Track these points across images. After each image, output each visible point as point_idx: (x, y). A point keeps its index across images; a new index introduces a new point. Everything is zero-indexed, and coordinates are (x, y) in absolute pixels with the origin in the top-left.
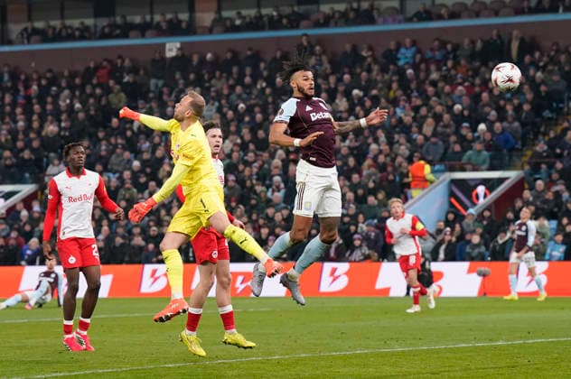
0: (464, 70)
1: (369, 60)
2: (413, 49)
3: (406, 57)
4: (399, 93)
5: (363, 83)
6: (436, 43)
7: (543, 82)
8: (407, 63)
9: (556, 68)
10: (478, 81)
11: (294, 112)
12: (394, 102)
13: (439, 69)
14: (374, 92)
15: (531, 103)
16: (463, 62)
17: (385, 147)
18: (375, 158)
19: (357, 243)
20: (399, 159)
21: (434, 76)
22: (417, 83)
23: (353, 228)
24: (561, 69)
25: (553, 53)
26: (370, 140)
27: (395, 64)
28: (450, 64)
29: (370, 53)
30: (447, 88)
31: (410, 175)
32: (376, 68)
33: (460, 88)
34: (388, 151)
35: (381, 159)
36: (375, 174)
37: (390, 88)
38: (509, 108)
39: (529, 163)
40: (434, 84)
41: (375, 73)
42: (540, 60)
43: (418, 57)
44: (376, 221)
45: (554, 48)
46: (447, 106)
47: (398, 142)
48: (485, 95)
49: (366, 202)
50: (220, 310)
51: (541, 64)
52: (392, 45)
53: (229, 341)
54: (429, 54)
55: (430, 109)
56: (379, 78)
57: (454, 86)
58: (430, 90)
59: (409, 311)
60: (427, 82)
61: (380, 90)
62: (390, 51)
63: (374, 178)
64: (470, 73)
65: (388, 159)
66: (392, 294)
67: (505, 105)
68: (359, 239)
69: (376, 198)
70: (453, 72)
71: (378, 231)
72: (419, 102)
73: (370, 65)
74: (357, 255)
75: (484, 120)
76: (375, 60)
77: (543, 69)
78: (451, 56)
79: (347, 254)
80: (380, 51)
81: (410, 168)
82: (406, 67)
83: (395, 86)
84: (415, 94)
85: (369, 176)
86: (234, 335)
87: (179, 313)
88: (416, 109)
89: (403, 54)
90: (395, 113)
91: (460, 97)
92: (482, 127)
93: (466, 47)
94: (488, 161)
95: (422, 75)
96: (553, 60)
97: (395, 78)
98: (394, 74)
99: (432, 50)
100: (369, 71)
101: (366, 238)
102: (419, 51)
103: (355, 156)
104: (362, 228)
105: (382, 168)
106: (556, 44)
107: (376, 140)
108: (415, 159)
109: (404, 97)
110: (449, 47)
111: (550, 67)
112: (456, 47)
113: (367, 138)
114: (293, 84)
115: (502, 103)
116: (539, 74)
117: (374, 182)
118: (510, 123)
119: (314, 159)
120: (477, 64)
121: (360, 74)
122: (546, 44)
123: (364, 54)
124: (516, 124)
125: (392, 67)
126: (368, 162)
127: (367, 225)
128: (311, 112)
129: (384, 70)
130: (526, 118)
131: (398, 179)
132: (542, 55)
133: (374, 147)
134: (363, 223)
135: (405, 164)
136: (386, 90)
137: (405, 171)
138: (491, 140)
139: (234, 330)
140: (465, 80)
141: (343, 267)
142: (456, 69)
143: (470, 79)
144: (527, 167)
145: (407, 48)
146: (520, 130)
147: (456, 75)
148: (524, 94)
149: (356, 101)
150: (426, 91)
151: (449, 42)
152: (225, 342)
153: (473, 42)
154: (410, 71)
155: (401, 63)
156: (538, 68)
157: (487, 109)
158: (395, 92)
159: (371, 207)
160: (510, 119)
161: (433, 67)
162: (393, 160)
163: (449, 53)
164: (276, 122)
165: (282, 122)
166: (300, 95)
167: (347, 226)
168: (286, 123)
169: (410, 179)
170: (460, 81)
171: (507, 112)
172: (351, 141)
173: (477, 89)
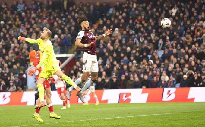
0: (46, 13)
1: (6, 9)
2: (24, 5)
3: (21, 8)
4: (20, 23)
5: (4, 18)
6: (33, 2)
7: (78, 18)
8: (22, 10)
9: (83, 12)
10: (52, 18)
11: (83, 35)
12: (19, 26)
13: (35, 13)
14: (10, 22)
15: (75, 26)
16: (45, 10)
17: (17, 45)
18: (14, 50)
19: (11, 84)
20: (24, 50)
21: (33, 15)
22: (27, 19)
23: (9, 78)
24: (85, 13)
25: (81, 6)
26: (11, 42)
27: (17, 11)
28: (39, 10)
29: (5, 6)
30: (40, 21)
31: (30, 56)
32: (9, 12)
33: (45, 20)
34: (19, 47)
35: (16, 50)
36: (14, 56)
37: (16, 21)
38: (66, 28)
39: (76, 51)
40: (34, 19)
41: (8, 14)
42: (76, 9)
43: (26, 8)
44: (18, 75)
45: (81, 4)
46: (40, 28)
47: (22, 43)
48: (56, 24)
49: (12, 67)
50: (48, 105)
51: (76, 11)
52: (15, 3)
53: (52, 116)
54: (30, 7)
55: (34, 29)
56: (11, 16)
57: (43, 20)
58: (33, 21)
59: (62, 109)
60: (31, 18)
61: (12, 21)
62: (14, 5)
63: (14, 57)
64: (48, 14)
65: (19, 50)
66: (28, 104)
67: (64, 28)
68: (12, 82)
69: (17, 66)
70: (41, 14)
71: (19, 79)
72: (29, 26)
73: (6, 11)
74: (11, 89)
75: (57, 34)
76: (8, 9)
77: (78, 13)
78: (39, 7)
79: (7, 89)
80: (10, 5)
81: (29, 53)
82: (21, 12)
83: (18, 20)
84: (27, 23)
85: (12, 57)
86: (53, 114)
87: (43, 106)
88: (28, 29)
89: (20, 7)
90: (19, 31)
91: (45, 24)
92: (56, 36)
93: (45, 4)
94: (59, 50)
95: (29, 15)
96: (81, 9)
97: (17, 16)
98: (17, 14)
99: (32, 5)
100: (6, 13)
101: (15, 82)
102: (26, 5)
103: (5, 49)
104: (12, 78)
105: (17, 53)
106: (81, 2)
107: (13, 42)
108: (30, 50)
109: (22, 25)
110: (38, 4)
111: (80, 12)
112: (41, 4)
113: (9, 41)
114: (82, 26)
115: (63, 26)
116: (76, 15)
117: (15, 59)
118: (67, 35)
119: (90, 52)
120: (51, 11)
121: (3, 15)
122: (77, 2)
123: (3, 6)
124: (69, 35)
125: (15, 12)
126: (11, 51)
127: (14, 77)
128: (88, 35)
129: (12, 13)
130: (73, 32)
131: (24, 58)
132: (76, 7)
133: (13, 45)
134: (13, 76)
135: (27, 52)
136: (14, 21)
137: (27, 55)
138: (60, 42)
139: (53, 112)
140: (46, 17)
141: (8, 94)
142: (42, 13)
143: (48, 17)
144: (76, 53)
145: (21, 4)
146: (71, 37)
147: (42, 15)
148: (71, 23)
149: (2, 26)
150: (31, 22)
151: (38, 2)
152: (50, 117)
153: (48, 2)
154: (23, 14)
155: (19, 10)
156: (75, 12)
157: (57, 29)
158: (18, 22)
159: (15, 70)
160: (67, 33)
161: (32, 12)
162: (21, 50)
163: (38, 6)
164: (77, 39)
165: (79, 39)
166: (84, 30)
167: (6, 77)
168: (81, 39)
169: (30, 58)
170: (44, 17)
171: (65, 30)
172: (3, 43)
173: (52, 21)
